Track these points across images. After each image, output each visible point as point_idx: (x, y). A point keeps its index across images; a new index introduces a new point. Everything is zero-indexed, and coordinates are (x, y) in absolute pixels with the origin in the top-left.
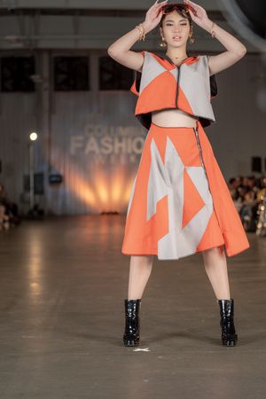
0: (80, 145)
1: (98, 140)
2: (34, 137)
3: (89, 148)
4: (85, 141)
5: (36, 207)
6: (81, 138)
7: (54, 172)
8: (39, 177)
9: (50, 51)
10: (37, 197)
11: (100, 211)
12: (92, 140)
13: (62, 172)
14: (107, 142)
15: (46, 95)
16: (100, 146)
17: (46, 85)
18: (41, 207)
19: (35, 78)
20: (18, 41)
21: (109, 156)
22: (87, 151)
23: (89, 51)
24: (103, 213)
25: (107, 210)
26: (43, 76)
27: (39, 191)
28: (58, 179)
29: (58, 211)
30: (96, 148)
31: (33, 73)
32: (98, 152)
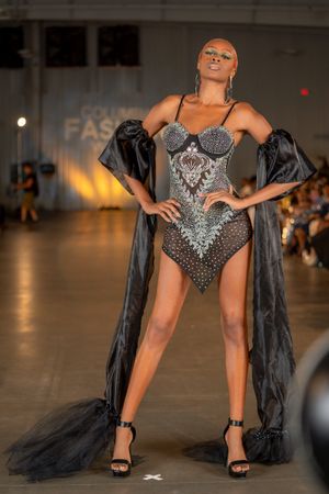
0: (75, 129)
1: (97, 123)
3: (86, 133)
4: (81, 127)
6: (76, 121)
7: (45, 161)
9: (41, 22)
11: (99, 206)
12: (90, 123)
13: (54, 161)
14: (107, 125)
15: (36, 71)
16: (99, 130)
17: (36, 60)
19: (24, 53)
22: (84, 136)
23: (85, 22)
24: (102, 209)
25: (107, 204)
26: (33, 50)
28: (50, 169)
30: (94, 133)
31: (22, 47)
32: (96, 136)
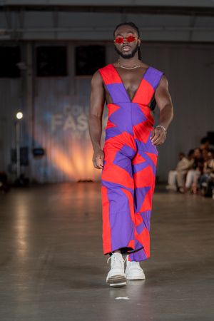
0: (59, 123)
1: (75, 118)
2: (20, 116)
3: (67, 126)
4: (63, 120)
5: (22, 176)
6: (60, 117)
7: (37, 146)
8: (24, 151)
9: (33, 42)
10: (23, 168)
11: (77, 179)
12: (70, 118)
13: (44, 146)
14: (83, 120)
15: (29, 79)
16: (77, 123)
17: (30, 71)
18: (26, 176)
19: (21, 65)
20: (6, 33)
21: (84, 132)
22: (65, 128)
23: (67, 42)
24: (80, 181)
25: (83, 178)
26: (27, 63)
27: (25, 163)
28: (41, 152)
29: (41, 180)
30: (73, 125)
31: (19, 61)
32: (74, 128)
